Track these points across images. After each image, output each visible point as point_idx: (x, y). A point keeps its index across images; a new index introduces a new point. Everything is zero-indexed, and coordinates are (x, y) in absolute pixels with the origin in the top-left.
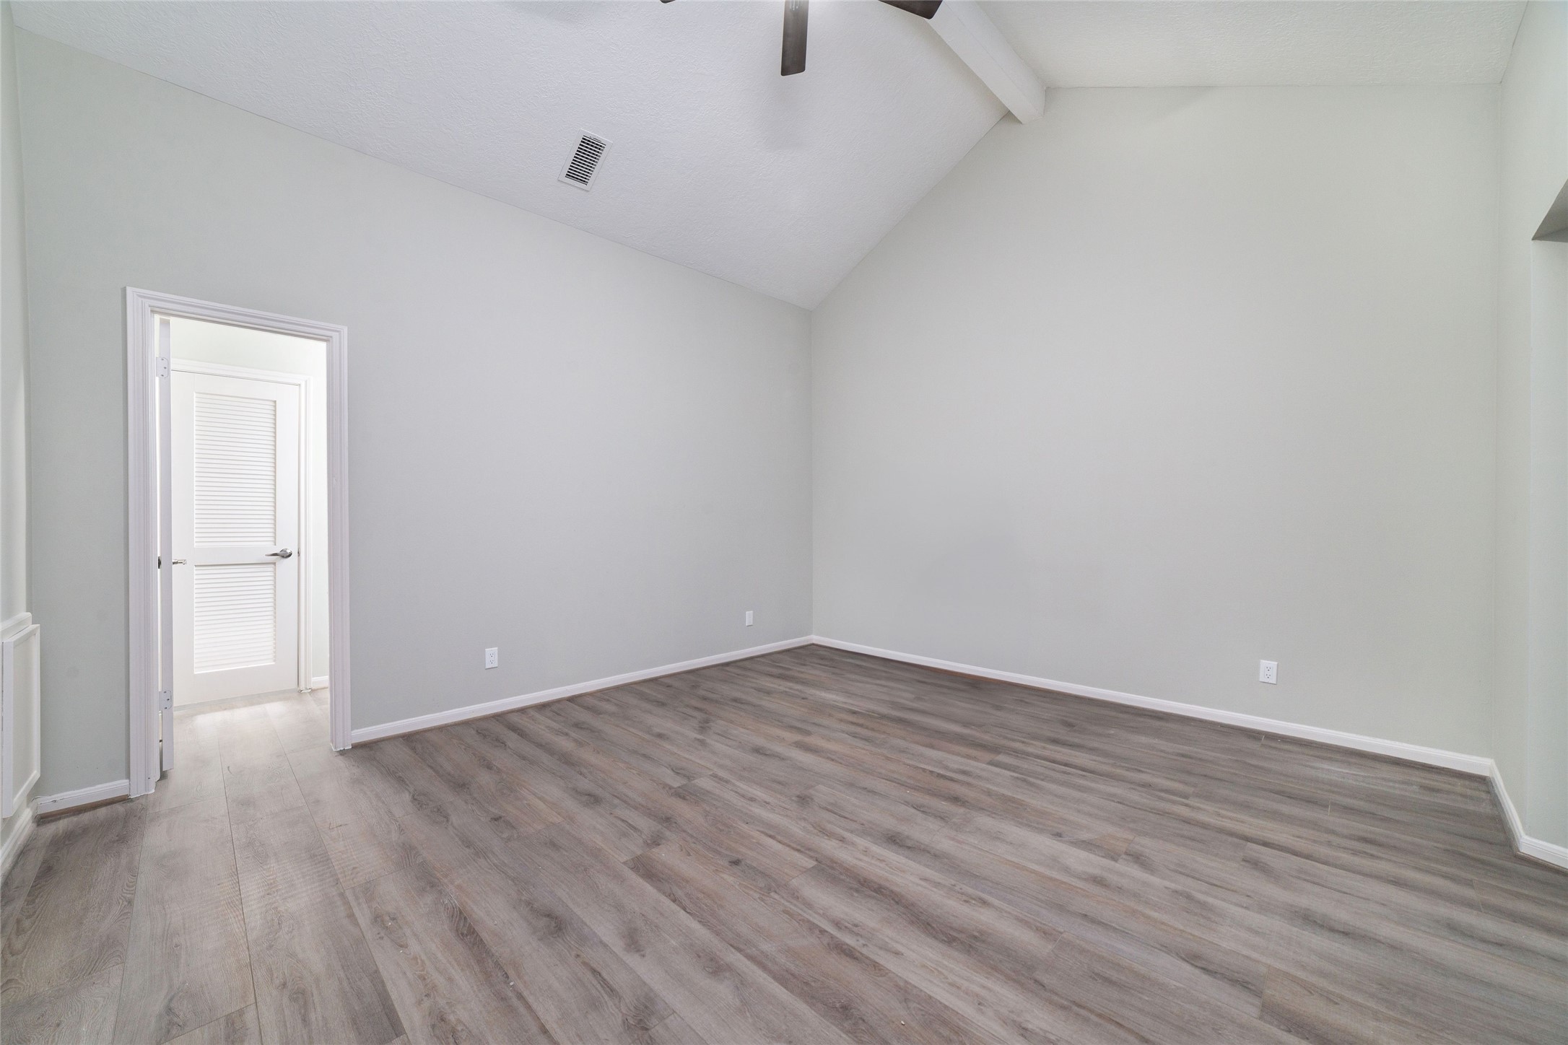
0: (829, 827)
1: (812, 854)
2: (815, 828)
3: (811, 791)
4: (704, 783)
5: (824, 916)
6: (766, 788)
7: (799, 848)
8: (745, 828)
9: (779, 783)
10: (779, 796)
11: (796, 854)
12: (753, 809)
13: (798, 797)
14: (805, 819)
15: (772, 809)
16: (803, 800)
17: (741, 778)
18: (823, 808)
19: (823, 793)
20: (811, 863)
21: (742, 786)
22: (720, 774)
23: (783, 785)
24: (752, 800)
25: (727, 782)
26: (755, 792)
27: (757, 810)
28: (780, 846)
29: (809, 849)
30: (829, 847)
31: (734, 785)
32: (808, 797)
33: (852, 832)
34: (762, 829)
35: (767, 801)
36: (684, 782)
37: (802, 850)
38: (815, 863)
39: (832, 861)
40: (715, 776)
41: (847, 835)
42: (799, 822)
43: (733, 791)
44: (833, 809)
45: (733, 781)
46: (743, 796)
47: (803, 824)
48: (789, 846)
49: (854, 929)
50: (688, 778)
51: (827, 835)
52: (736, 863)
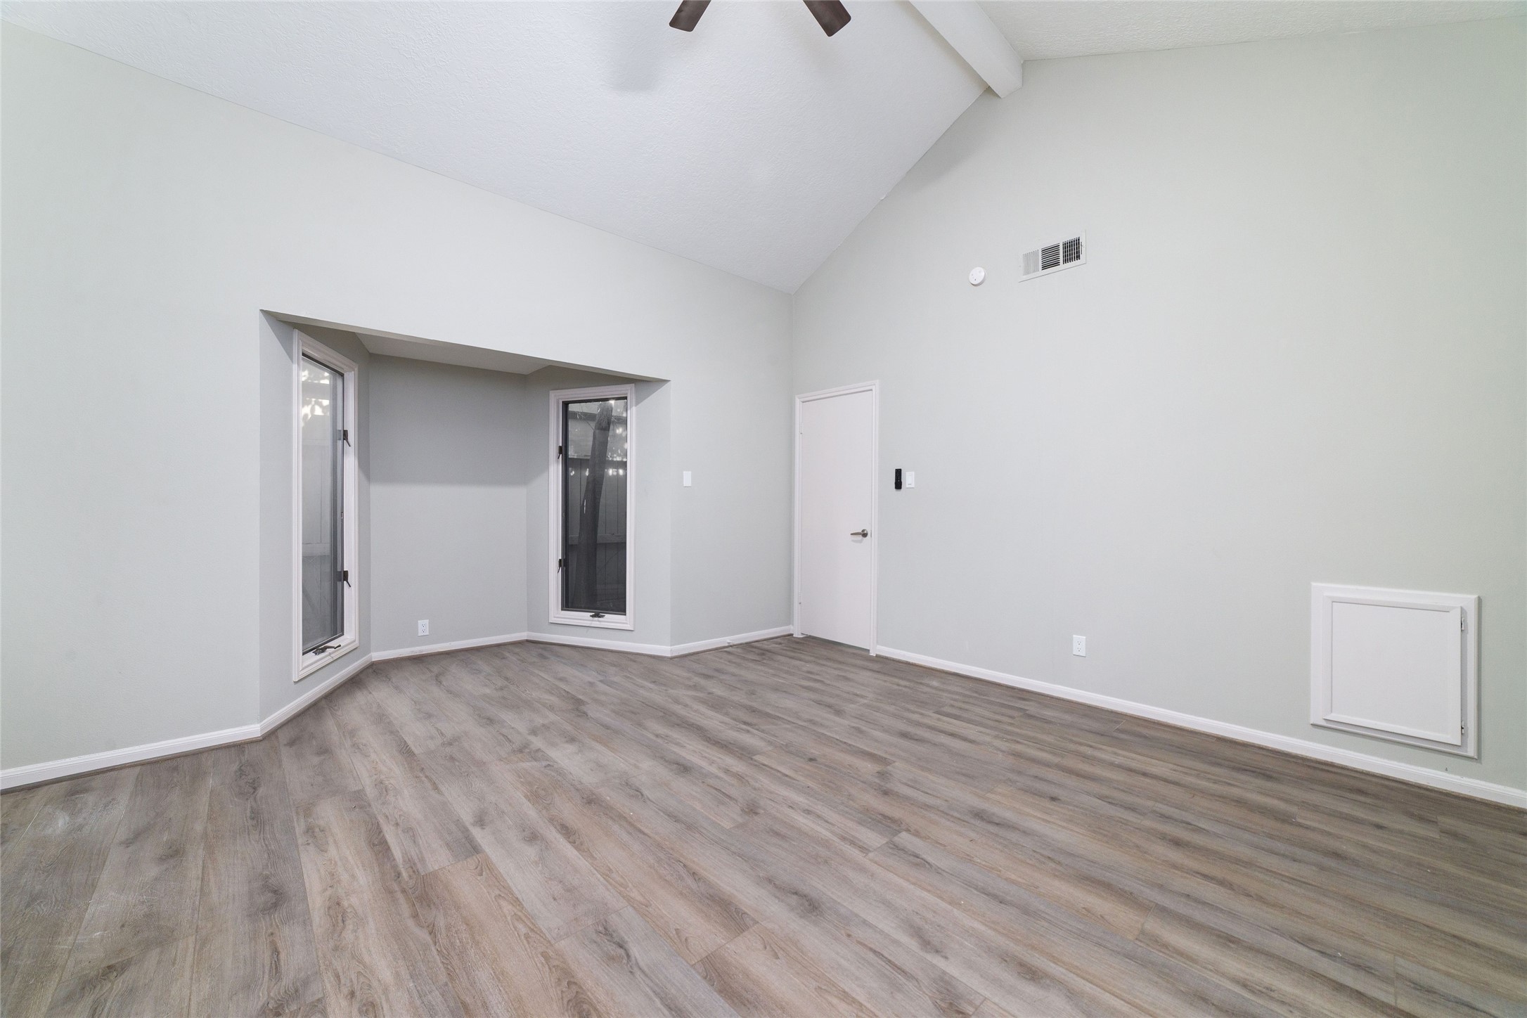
0: (734, 781)
1: (756, 763)
2: (747, 781)
3: (740, 820)
4: (873, 838)
5: (754, 734)
6: (792, 826)
7: (764, 767)
8: (810, 783)
9: (777, 834)
10: (778, 815)
11: (766, 763)
12: (806, 801)
13: (756, 814)
14: (755, 789)
15: (785, 800)
16: (752, 810)
17: (826, 844)
18: (734, 799)
19: (728, 818)
20: (756, 757)
21: (824, 832)
22: (857, 852)
23: (772, 830)
24: (808, 812)
25: (843, 839)
26: (805, 821)
27: (800, 799)
28: (779, 769)
29: (756, 765)
30: (738, 766)
31: (832, 832)
32: (745, 812)
33: (717, 777)
34: (794, 781)
35: (791, 810)
36: (896, 839)
37: (761, 766)
38: (754, 757)
39: (741, 758)
40: (864, 849)
41: (722, 775)
42: (760, 786)
43: (831, 824)
44: (724, 797)
45: (835, 839)
46: (819, 816)
47: (757, 785)
48: (772, 768)
49: (740, 730)
50: (896, 847)
51: (738, 775)
52: (811, 760)
